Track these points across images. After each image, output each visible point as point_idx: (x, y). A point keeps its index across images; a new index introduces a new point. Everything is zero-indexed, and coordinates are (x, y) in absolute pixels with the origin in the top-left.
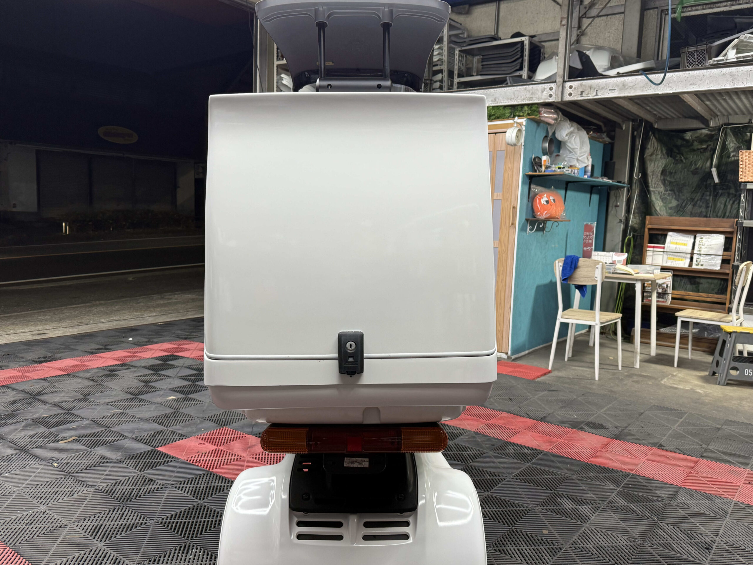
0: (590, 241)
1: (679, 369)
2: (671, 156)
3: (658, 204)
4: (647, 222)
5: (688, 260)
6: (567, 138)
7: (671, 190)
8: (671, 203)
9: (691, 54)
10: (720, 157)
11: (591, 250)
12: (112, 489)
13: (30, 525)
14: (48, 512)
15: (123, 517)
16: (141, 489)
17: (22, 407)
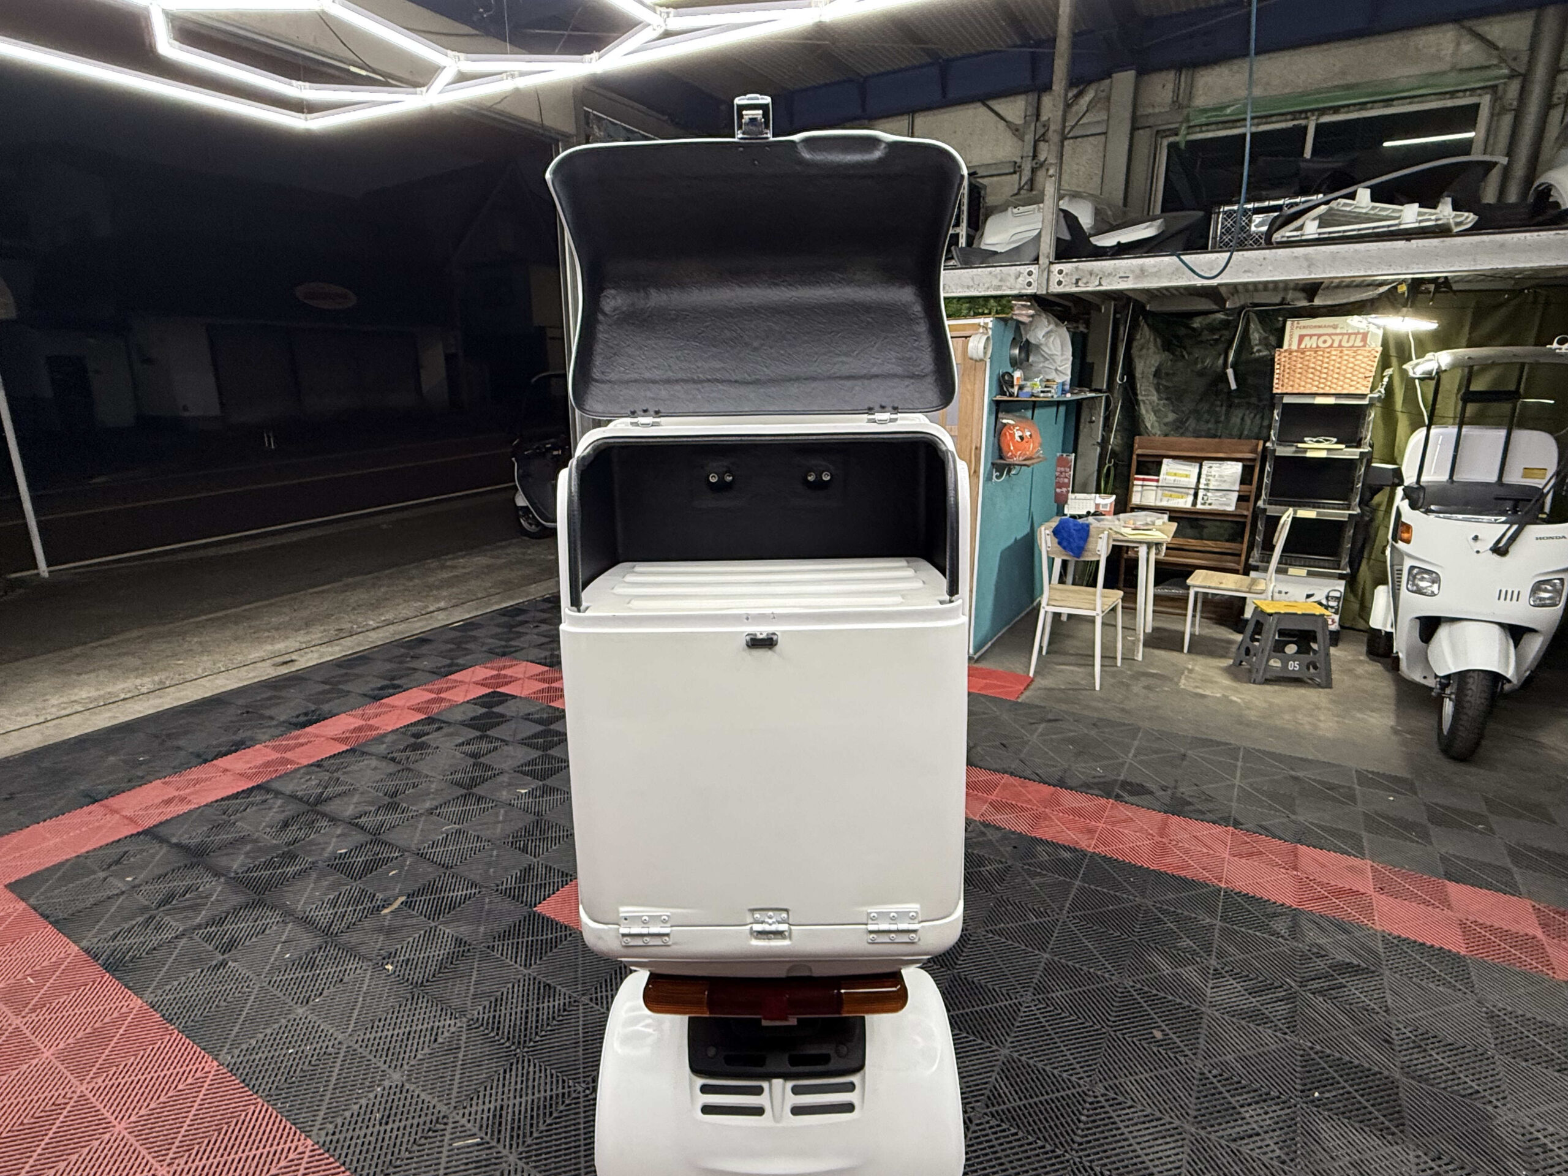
0: (1066, 480)
1: (1193, 656)
2: (1168, 351)
3: (1149, 419)
4: (1136, 446)
5: (1191, 498)
6: (1043, 341)
7: (1166, 399)
8: (1166, 416)
9: (1229, 214)
10: (1238, 353)
11: (1068, 492)
12: (494, 1017)
13: (387, 1123)
14: (407, 1086)
15: (530, 1084)
16: (538, 1009)
17: (302, 834)
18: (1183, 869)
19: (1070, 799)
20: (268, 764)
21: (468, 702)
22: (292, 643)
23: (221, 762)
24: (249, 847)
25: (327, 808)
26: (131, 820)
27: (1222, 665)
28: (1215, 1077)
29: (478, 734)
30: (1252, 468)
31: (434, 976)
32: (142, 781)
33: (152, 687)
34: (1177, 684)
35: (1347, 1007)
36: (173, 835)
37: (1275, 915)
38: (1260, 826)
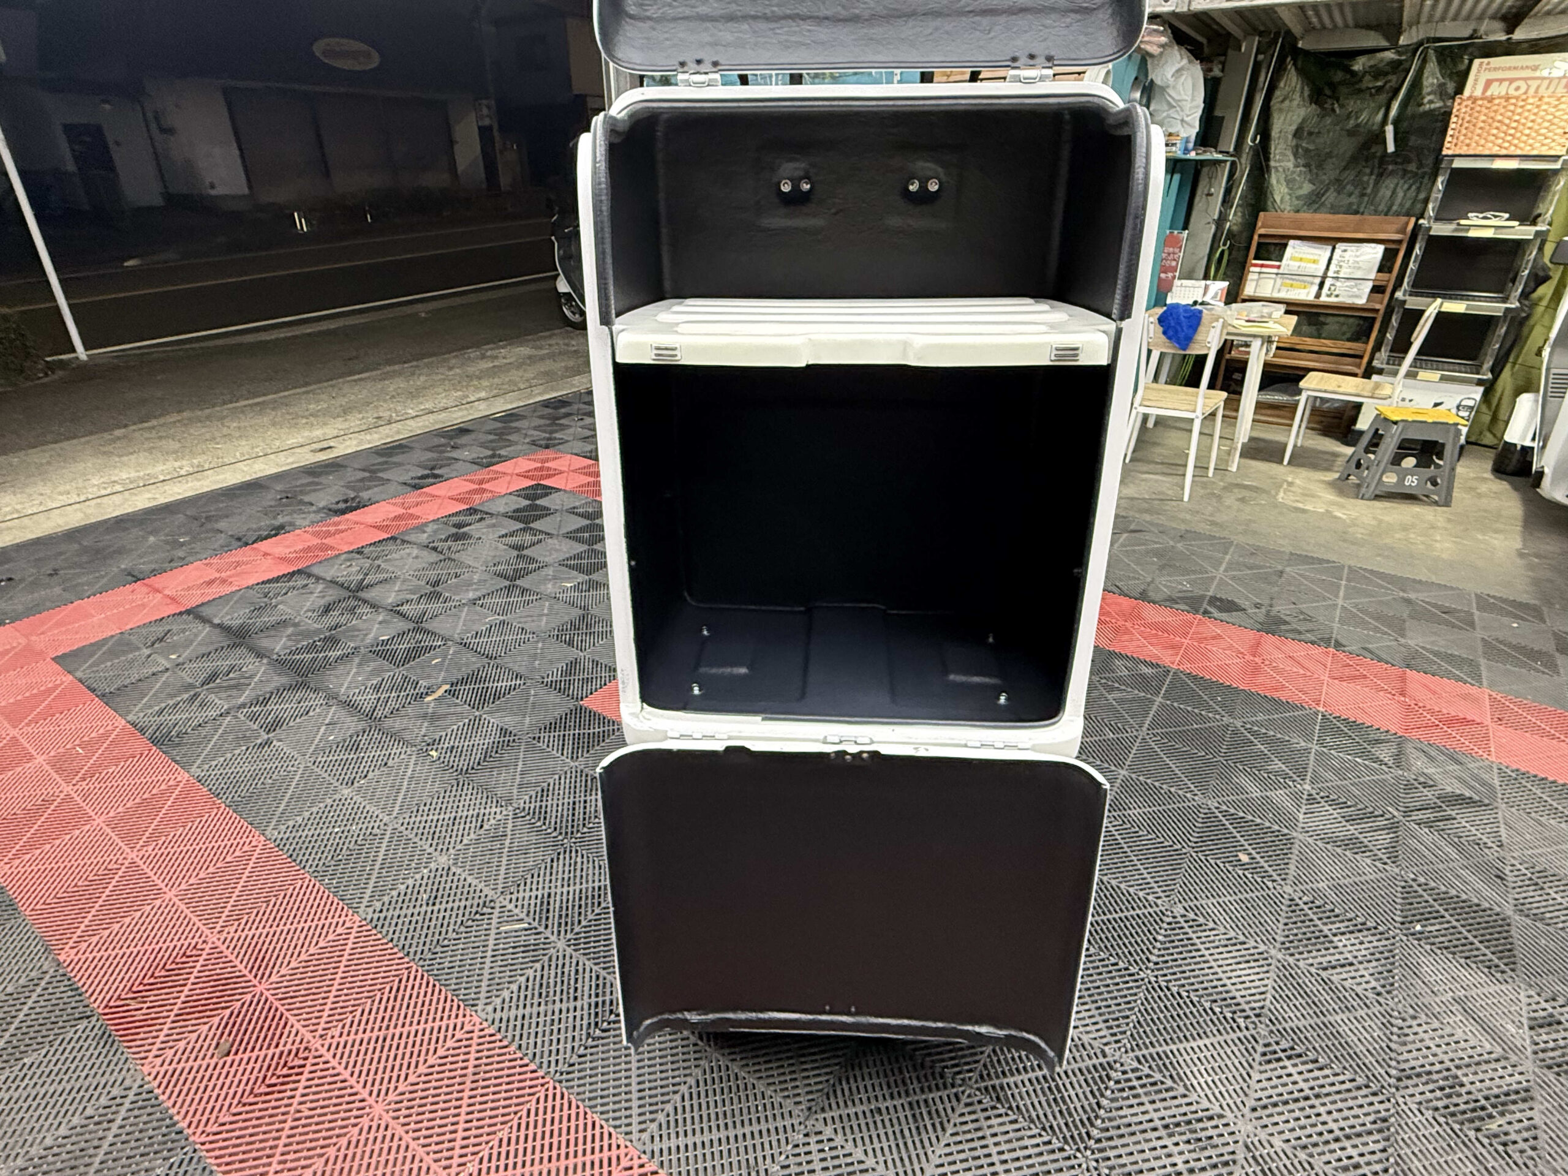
0: (1174, 264)
1: (1295, 469)
2: (1316, 103)
3: (1279, 189)
4: (1259, 224)
5: (1316, 288)
7: (1304, 166)
8: (1301, 188)
10: (1404, 105)
11: (1174, 277)
12: (541, 807)
13: (434, 904)
14: (453, 869)
15: (578, 873)
16: (585, 802)
17: (343, 620)
18: (1276, 690)
19: (1152, 613)
20: (309, 549)
21: (510, 494)
22: (330, 431)
23: (263, 546)
24: (290, 630)
25: (369, 595)
26: (173, 599)
27: (1326, 479)
28: (1306, 903)
29: (522, 526)
30: (1397, 251)
31: (479, 764)
32: (184, 562)
33: (191, 470)
34: (1275, 497)
35: (1456, 840)
36: (215, 616)
37: (1378, 741)
38: (1364, 649)
